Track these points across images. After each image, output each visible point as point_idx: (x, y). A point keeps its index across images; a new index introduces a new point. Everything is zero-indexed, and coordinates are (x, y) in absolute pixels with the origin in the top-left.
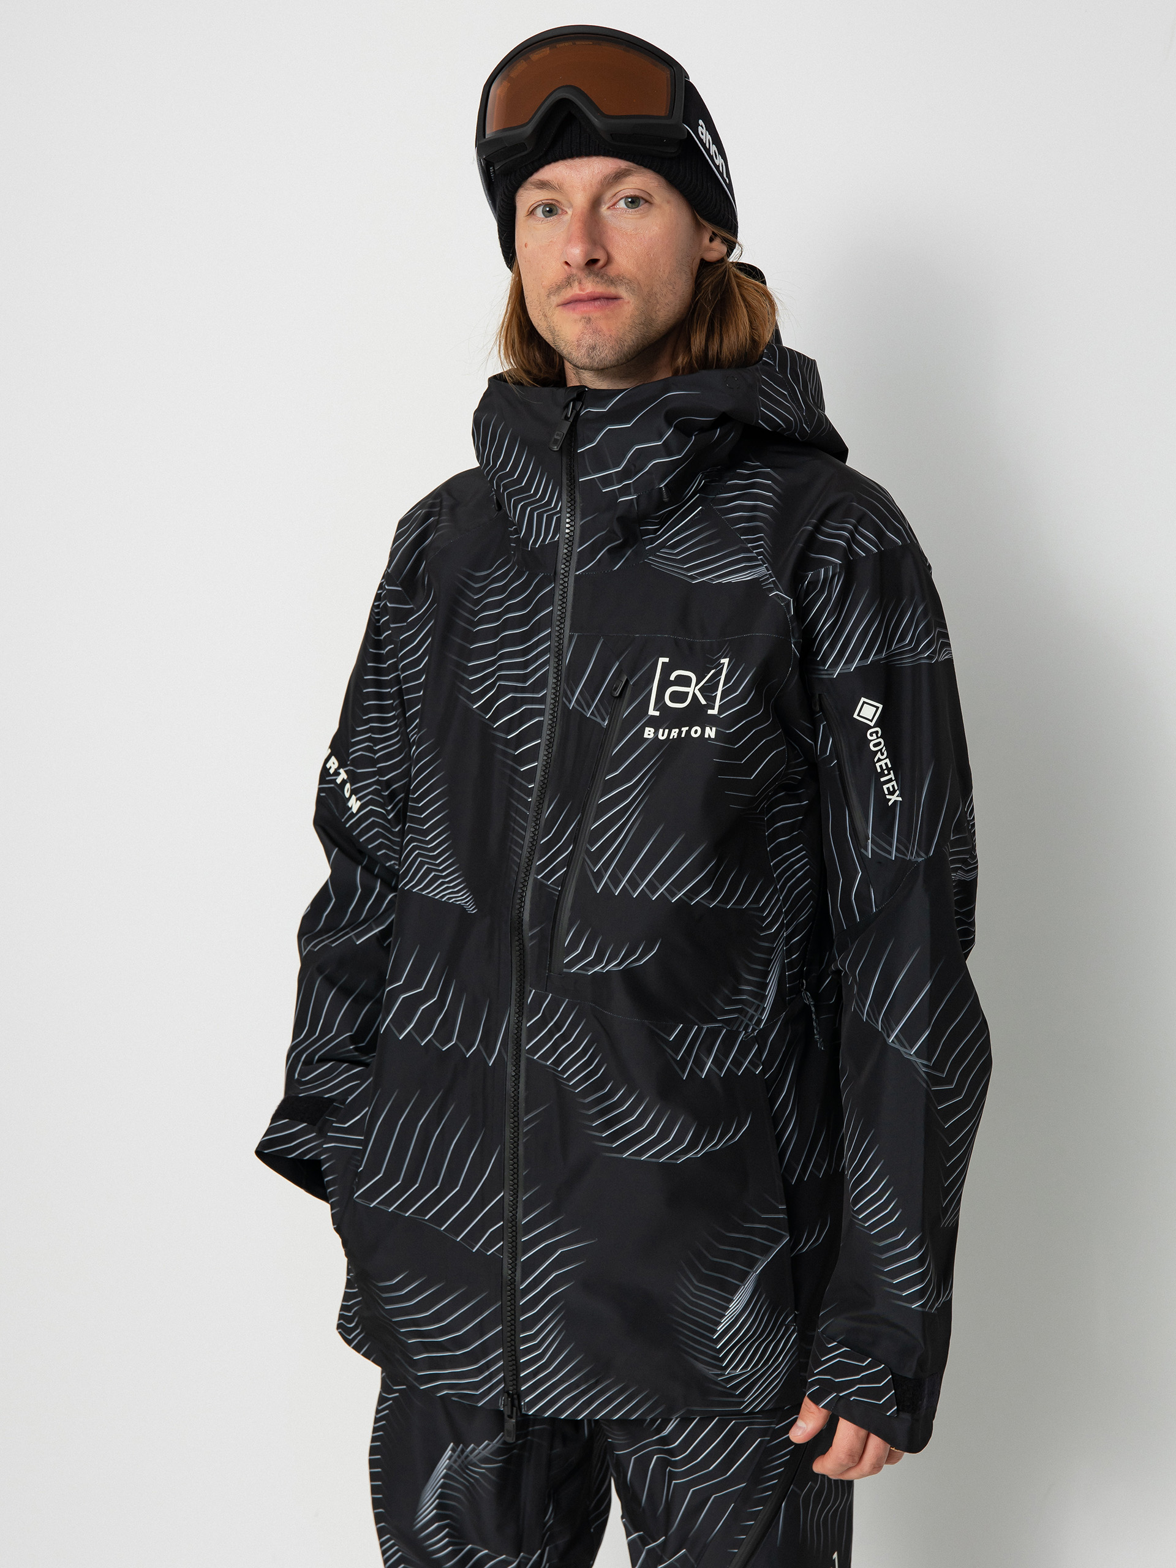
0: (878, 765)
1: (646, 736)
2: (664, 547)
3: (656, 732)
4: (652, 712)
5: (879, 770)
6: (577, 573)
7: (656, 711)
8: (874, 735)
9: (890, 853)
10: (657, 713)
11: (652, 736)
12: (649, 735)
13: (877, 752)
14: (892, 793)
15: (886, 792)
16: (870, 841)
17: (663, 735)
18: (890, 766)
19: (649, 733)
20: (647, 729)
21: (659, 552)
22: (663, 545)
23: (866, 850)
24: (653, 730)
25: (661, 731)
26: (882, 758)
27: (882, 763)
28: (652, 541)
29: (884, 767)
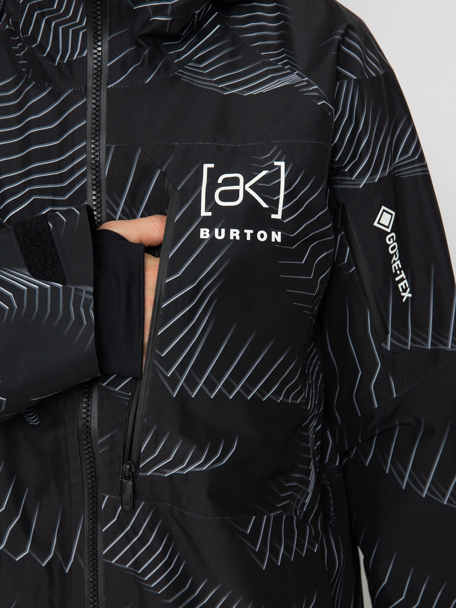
0: (393, 266)
1: (202, 236)
2: (190, 61)
3: (212, 232)
4: (204, 213)
5: (394, 271)
6: (110, 87)
7: (208, 211)
8: (392, 239)
9: (406, 344)
10: (209, 214)
11: (208, 236)
12: (205, 235)
13: (393, 254)
14: (405, 291)
15: (401, 290)
16: (389, 335)
17: (220, 234)
18: (400, 267)
19: (205, 233)
20: (202, 230)
21: (187, 65)
22: (189, 59)
23: (386, 344)
24: (208, 230)
25: (217, 230)
26: (396, 259)
27: (395, 265)
28: (179, 55)
29: (397, 268)
